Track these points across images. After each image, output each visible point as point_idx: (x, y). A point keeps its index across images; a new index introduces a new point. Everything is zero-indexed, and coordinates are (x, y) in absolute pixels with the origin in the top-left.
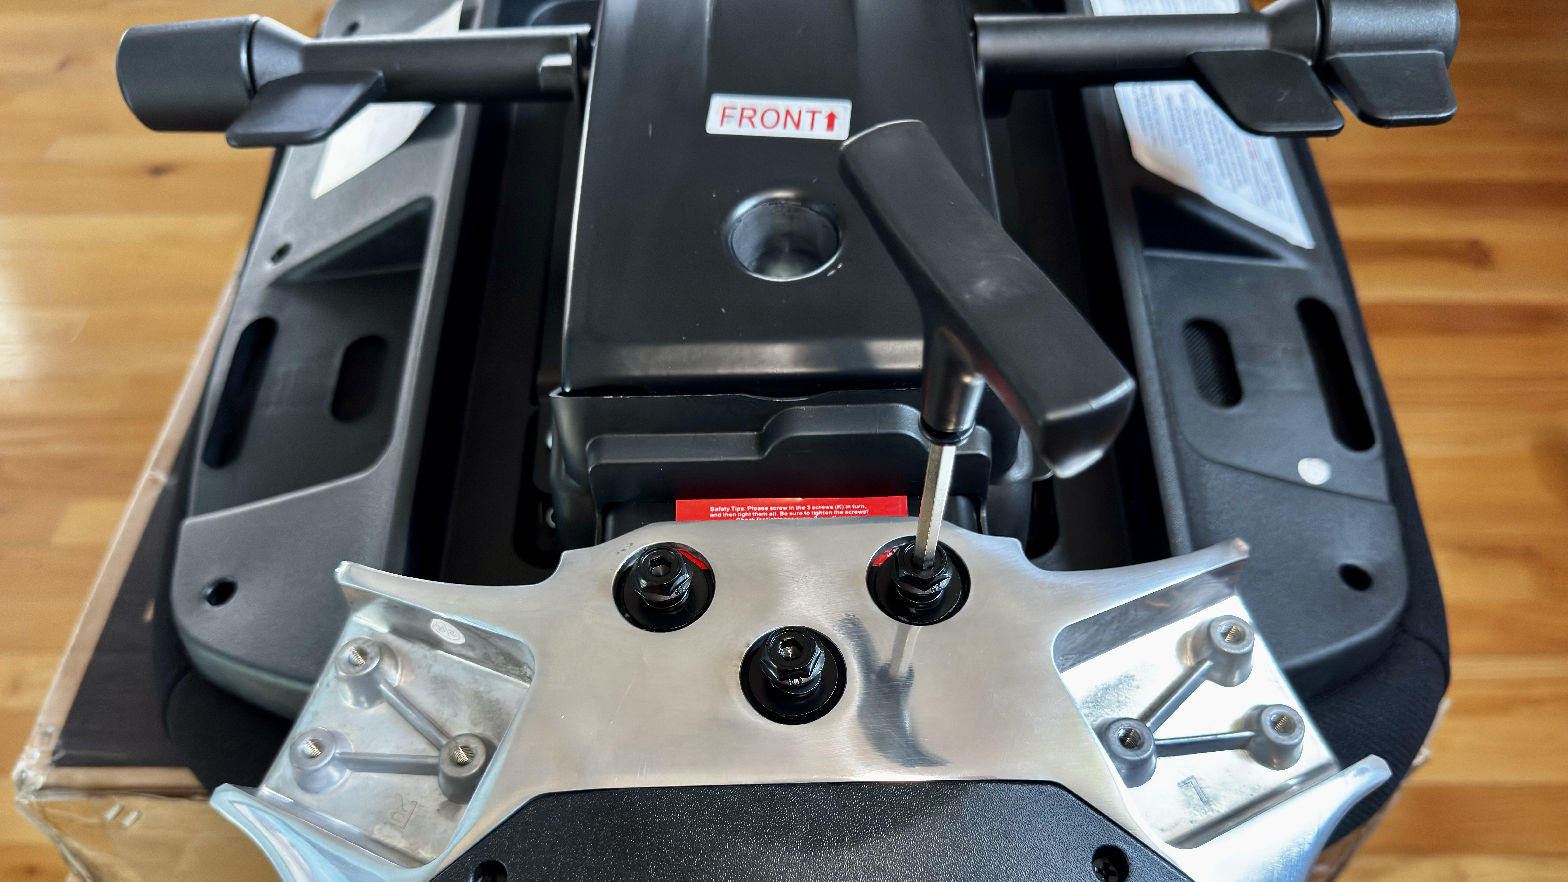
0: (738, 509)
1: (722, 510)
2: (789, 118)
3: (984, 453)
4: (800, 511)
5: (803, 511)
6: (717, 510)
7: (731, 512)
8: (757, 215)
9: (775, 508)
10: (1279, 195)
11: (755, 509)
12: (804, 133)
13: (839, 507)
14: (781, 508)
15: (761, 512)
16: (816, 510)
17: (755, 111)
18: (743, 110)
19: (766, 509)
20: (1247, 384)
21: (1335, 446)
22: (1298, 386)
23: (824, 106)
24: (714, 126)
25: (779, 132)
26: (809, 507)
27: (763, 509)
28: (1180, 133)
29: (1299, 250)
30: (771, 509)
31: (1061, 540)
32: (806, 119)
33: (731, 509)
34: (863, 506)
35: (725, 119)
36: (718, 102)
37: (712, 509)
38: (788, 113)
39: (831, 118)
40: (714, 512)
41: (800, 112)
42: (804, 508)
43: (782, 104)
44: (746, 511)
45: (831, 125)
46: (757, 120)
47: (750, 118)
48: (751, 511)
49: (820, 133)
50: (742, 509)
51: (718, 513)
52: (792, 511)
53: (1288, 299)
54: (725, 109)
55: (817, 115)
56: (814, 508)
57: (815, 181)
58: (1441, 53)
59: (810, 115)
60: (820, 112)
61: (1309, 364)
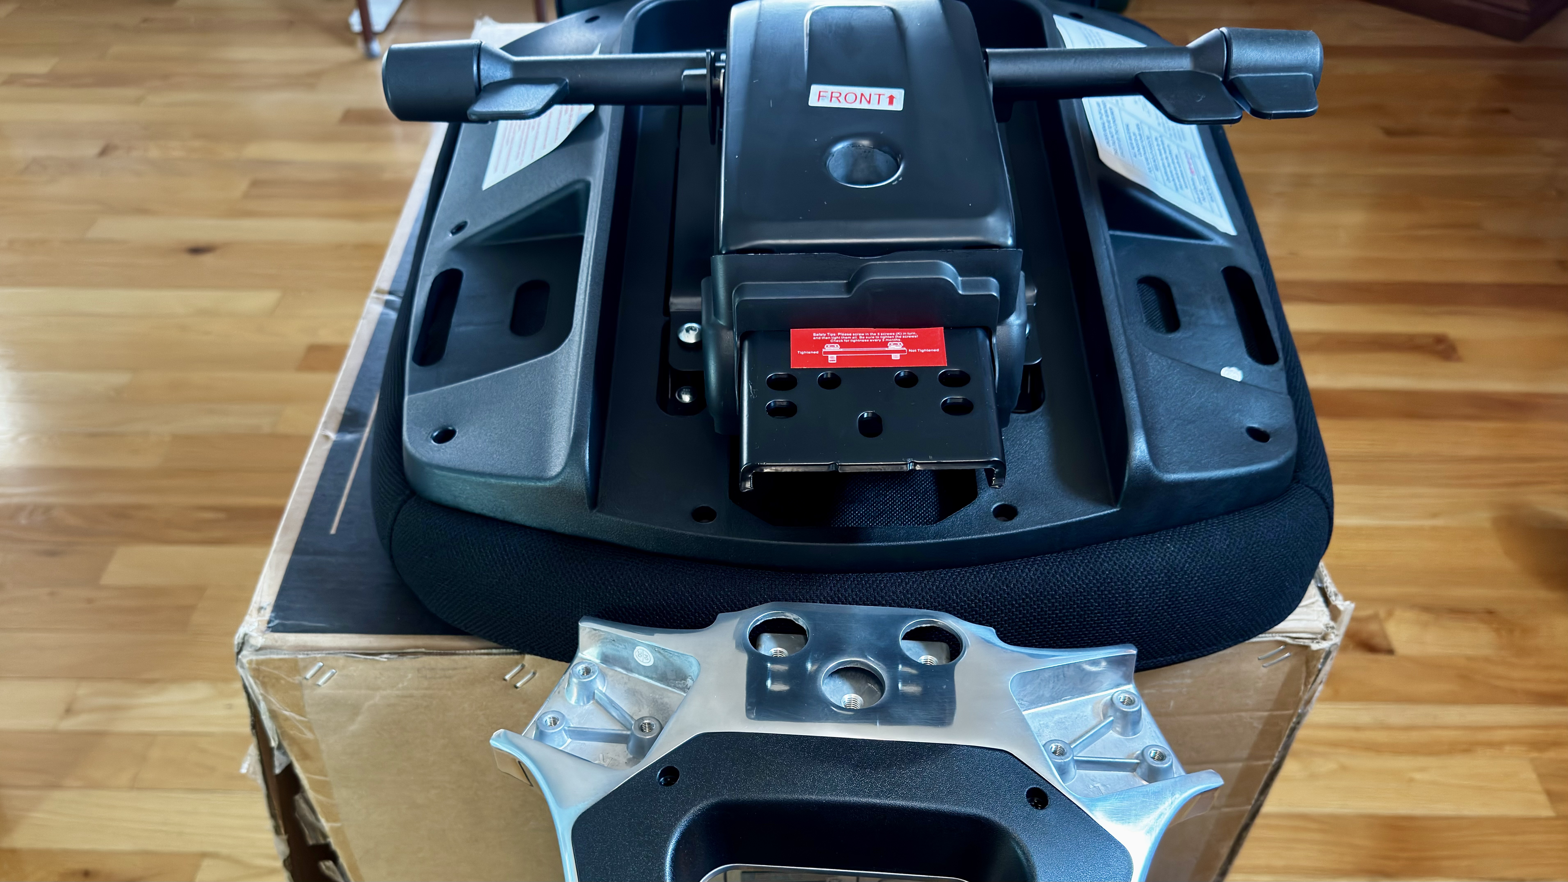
0: (832, 335)
1: (821, 335)
2: (863, 97)
3: (995, 294)
4: (872, 336)
5: (875, 336)
6: (817, 335)
7: (827, 336)
8: (844, 153)
9: (856, 334)
10: (1212, 199)
11: (843, 334)
12: (874, 106)
13: (898, 333)
14: (860, 334)
15: (847, 336)
16: (883, 336)
17: (840, 94)
18: (832, 93)
19: (850, 335)
20: (1183, 319)
21: (1248, 360)
22: (1223, 323)
23: (887, 92)
24: (813, 102)
25: (857, 106)
26: (879, 334)
27: (848, 335)
28: (1136, 149)
29: (1225, 236)
30: (854, 335)
31: (1045, 403)
32: (875, 99)
33: (827, 335)
34: (914, 333)
35: (821, 98)
36: (815, 89)
37: (814, 334)
38: (862, 95)
39: (891, 99)
40: (816, 337)
41: (870, 95)
42: (875, 334)
43: (858, 90)
44: (837, 335)
45: (891, 102)
46: (842, 99)
47: (837, 98)
48: (840, 336)
49: (884, 106)
50: (834, 335)
51: (818, 337)
52: (868, 336)
53: (1217, 267)
54: (820, 92)
55: (881, 96)
56: (882, 334)
57: (882, 133)
58: (1311, 75)
59: (878, 96)
60: (884, 95)
61: (1230, 308)
